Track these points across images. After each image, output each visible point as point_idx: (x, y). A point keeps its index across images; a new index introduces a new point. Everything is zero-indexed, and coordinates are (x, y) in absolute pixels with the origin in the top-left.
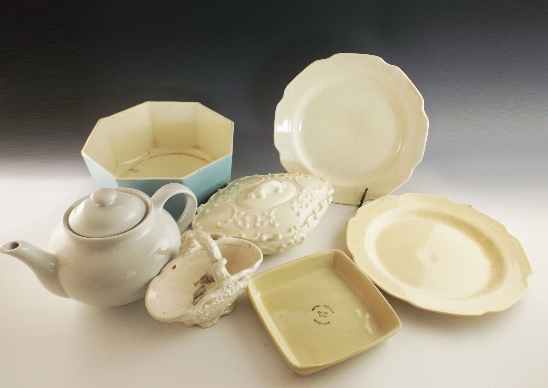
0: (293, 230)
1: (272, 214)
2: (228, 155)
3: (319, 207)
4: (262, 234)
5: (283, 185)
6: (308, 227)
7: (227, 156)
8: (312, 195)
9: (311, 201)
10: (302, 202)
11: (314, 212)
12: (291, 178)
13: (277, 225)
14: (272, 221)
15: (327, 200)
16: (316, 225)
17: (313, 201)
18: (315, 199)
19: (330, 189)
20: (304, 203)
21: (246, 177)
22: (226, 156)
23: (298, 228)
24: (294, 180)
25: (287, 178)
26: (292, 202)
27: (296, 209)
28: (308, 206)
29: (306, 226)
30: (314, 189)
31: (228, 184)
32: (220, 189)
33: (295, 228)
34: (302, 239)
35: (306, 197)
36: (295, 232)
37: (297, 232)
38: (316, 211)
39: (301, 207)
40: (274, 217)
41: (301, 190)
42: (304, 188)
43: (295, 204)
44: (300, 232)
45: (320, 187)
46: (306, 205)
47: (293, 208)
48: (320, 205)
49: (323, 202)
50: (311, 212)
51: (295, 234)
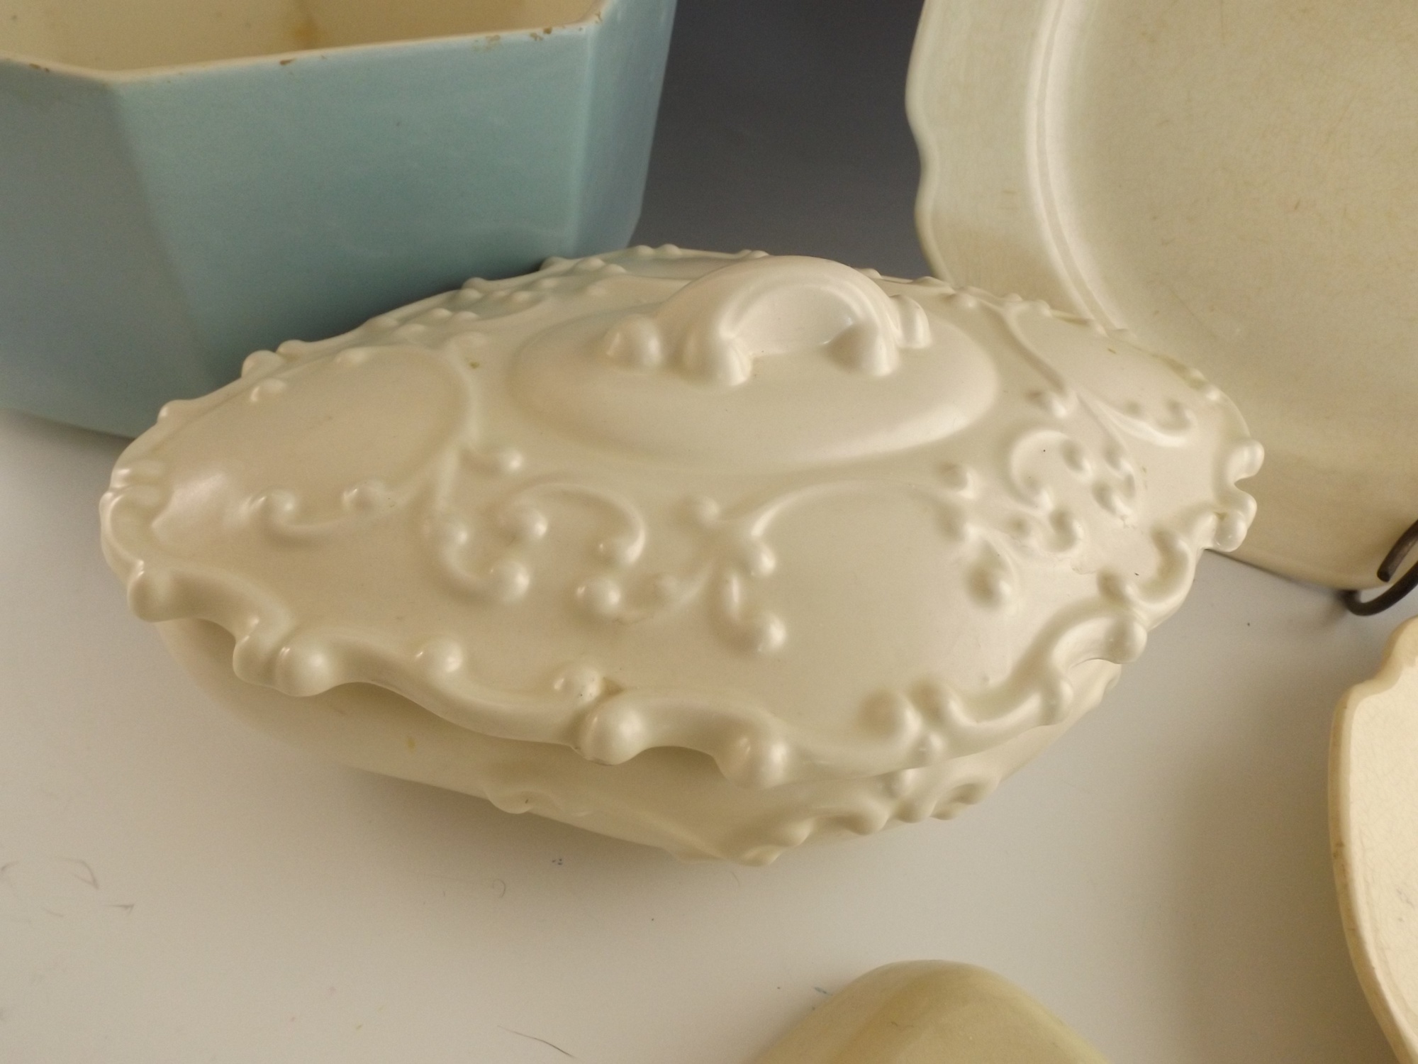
0: (912, 721)
1: (759, 526)
2: (557, 31)
3: (1150, 562)
4: (612, 691)
5: (908, 325)
6: (1050, 713)
7: (548, 31)
8: (1111, 454)
9: (1102, 494)
10: (1033, 484)
11: (1110, 588)
12: (970, 303)
13: (777, 634)
14: (735, 591)
15: (1221, 517)
16: (1096, 694)
17: (1118, 501)
18: (1129, 486)
19: (1235, 439)
20: (1047, 501)
21: (674, 251)
22: (539, 31)
23: (957, 710)
24: (999, 322)
25: (949, 299)
26: (950, 472)
27: (974, 532)
28: (1079, 528)
29: (1031, 705)
30: (1133, 409)
31: (551, 264)
32: (478, 281)
33: (933, 711)
34: (967, 794)
35: (1071, 456)
36: (922, 743)
37: (937, 742)
38: (1131, 590)
39: (1018, 527)
40: (767, 562)
41: (1036, 397)
42: (1058, 385)
43: (971, 490)
44: (962, 744)
45: (1175, 407)
46: (1061, 522)
47: (949, 523)
48: (1163, 541)
49: (1188, 519)
50: (1088, 588)
51: (919, 756)
